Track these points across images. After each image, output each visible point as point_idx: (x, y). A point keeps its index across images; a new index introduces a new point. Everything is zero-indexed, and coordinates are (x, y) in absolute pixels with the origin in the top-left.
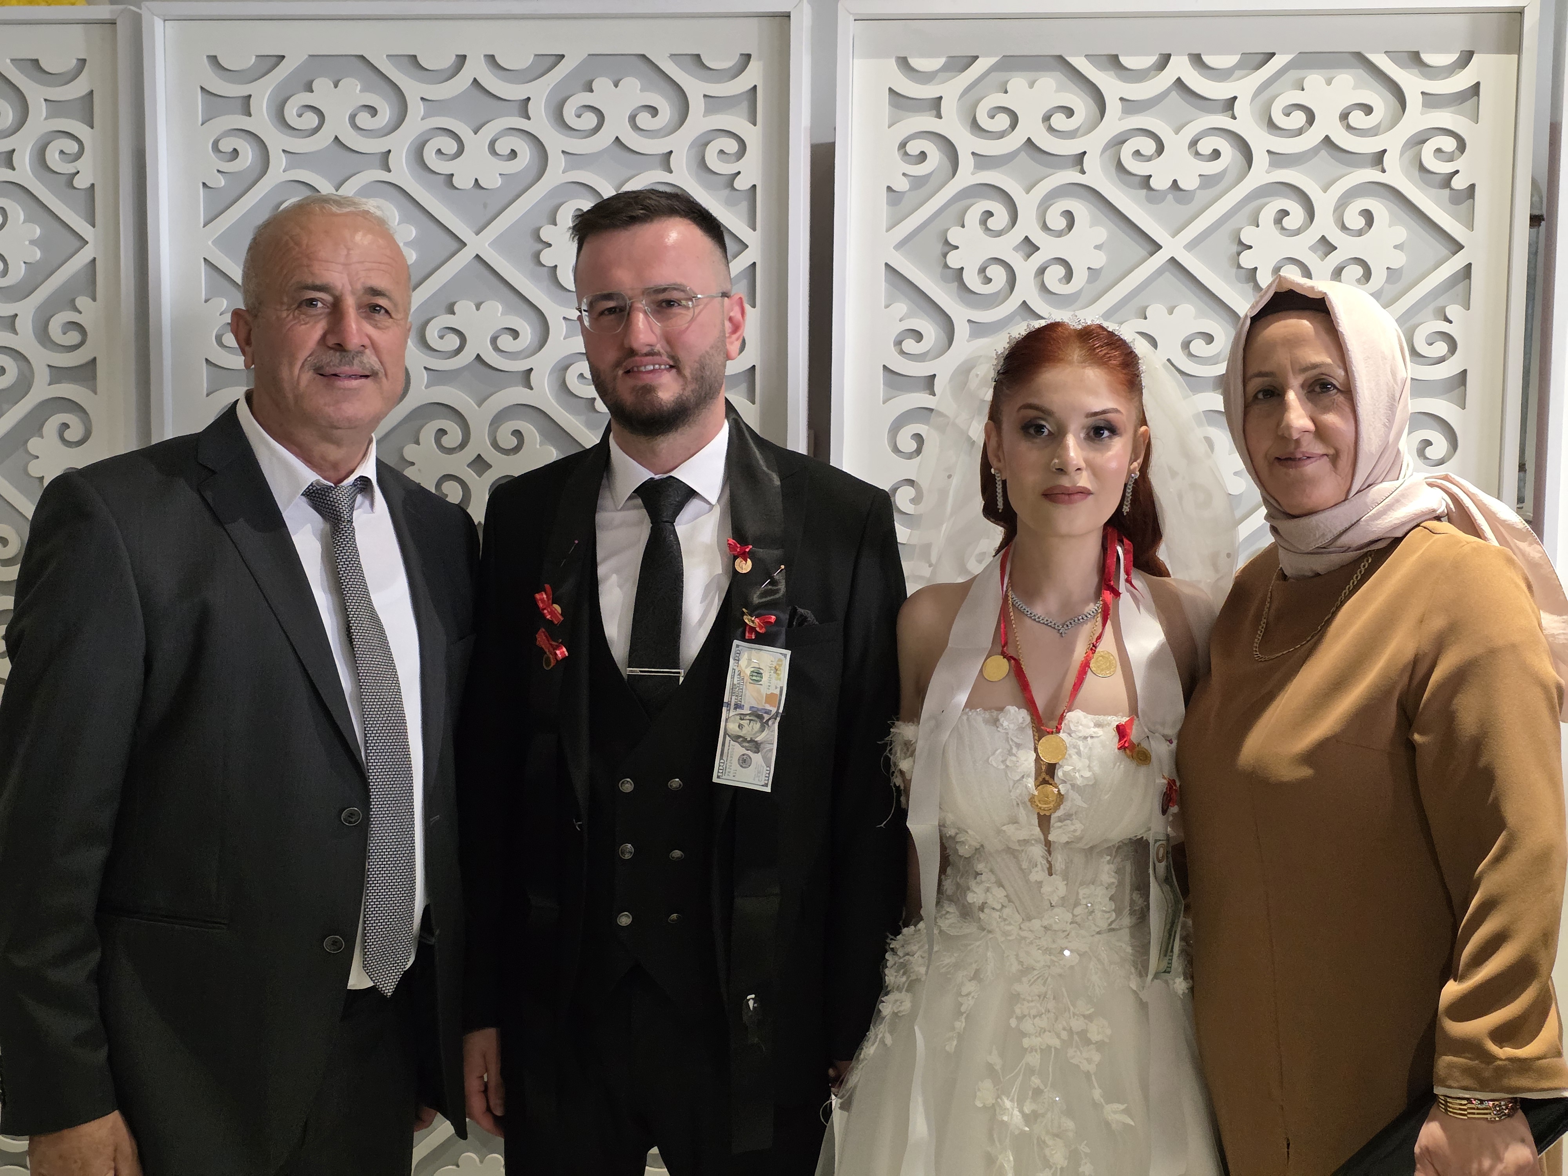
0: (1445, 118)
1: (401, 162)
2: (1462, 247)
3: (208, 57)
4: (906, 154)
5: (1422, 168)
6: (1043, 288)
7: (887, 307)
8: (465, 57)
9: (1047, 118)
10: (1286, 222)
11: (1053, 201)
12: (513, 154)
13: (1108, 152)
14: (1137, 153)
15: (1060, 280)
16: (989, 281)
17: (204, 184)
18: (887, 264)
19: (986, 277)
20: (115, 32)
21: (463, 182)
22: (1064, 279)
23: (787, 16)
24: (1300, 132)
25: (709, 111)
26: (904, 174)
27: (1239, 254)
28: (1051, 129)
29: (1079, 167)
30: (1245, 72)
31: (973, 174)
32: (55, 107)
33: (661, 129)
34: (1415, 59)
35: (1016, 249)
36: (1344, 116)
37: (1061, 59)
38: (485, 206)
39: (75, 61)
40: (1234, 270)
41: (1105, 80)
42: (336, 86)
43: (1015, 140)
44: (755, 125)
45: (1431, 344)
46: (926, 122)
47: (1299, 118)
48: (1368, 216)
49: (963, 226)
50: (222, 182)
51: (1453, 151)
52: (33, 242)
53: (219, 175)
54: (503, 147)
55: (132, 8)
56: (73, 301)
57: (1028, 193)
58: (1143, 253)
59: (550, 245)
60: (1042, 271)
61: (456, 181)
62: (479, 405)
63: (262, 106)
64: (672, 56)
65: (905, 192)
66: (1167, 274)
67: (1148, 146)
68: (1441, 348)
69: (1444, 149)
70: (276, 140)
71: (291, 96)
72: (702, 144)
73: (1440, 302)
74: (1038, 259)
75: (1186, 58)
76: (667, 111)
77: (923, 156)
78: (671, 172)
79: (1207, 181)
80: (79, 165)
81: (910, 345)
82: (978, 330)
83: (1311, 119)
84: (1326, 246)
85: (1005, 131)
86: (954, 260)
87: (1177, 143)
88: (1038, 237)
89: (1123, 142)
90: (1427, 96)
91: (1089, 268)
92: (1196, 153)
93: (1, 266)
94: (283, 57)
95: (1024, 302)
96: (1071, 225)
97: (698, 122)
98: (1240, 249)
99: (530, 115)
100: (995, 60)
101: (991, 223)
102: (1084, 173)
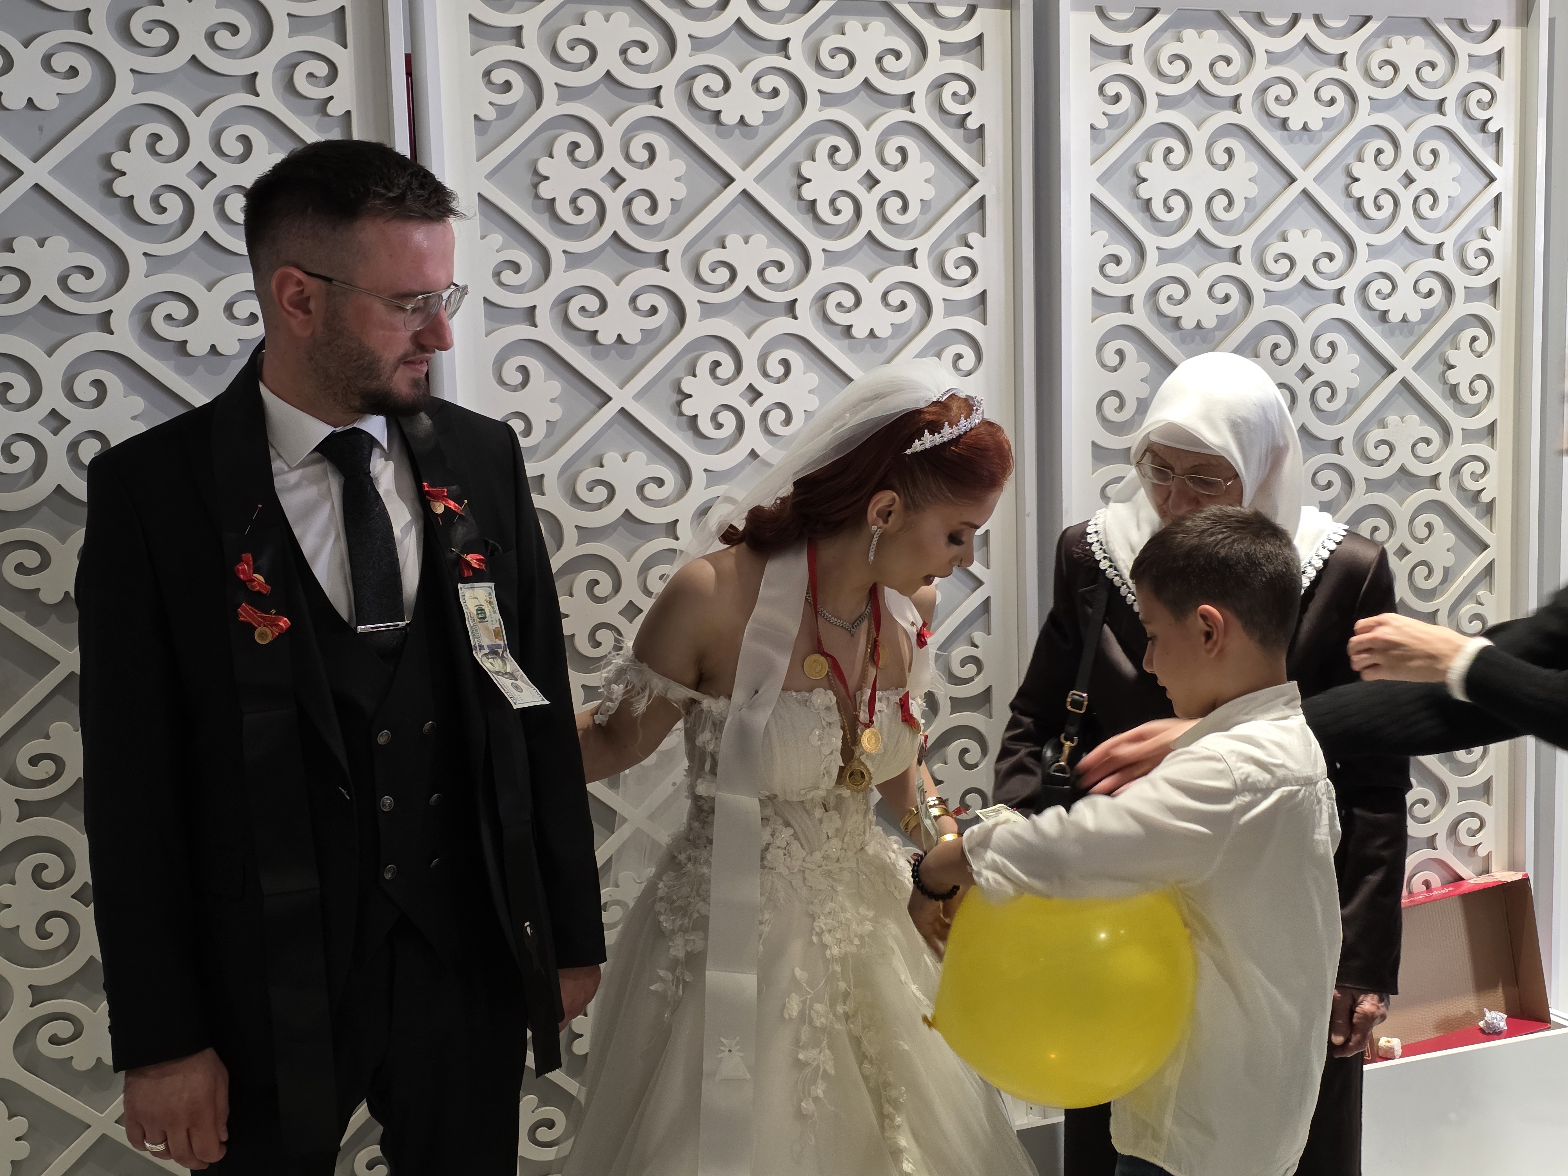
0: (958, 65)
2: (977, 181)
4: (490, 82)
5: (942, 109)
6: (631, 219)
7: (483, 237)
9: (623, 52)
10: (837, 157)
11: (636, 133)
12: (73, 72)
13: (680, 87)
14: (707, 89)
15: (646, 211)
16: (580, 211)
18: (480, 195)
19: (577, 208)
21: (14, 101)
24: (843, 74)
25: (294, 31)
26: (490, 103)
27: (799, 187)
28: (627, 62)
29: (655, 101)
30: (795, 15)
31: (557, 105)
33: (242, 48)
34: (932, 11)
35: (603, 180)
36: (879, 60)
38: (41, 129)
40: (796, 202)
41: (672, 16)
43: (595, 73)
44: (345, 47)
45: (957, 268)
46: (508, 51)
47: (842, 61)
48: (903, 152)
49: (552, 157)
51: (964, 96)
54: (61, 62)
57: (611, 125)
58: (720, 185)
59: (124, 174)
60: (629, 202)
62: (50, 354)
65: (493, 121)
66: (739, 205)
67: (717, 83)
68: (965, 271)
69: (959, 93)
72: (289, 66)
73: (962, 230)
74: (624, 191)
76: (248, 30)
77: (507, 86)
78: (257, 95)
79: (769, 117)
81: (508, 276)
82: (574, 260)
83: (852, 63)
84: (871, 181)
85: (583, 63)
86: (546, 190)
87: (741, 80)
88: (624, 169)
89: (694, 77)
90: (943, 44)
91: (672, 200)
92: (758, 91)
95: (614, 232)
96: (653, 158)
97: (283, 43)
98: (801, 181)
99: (91, 27)
101: (578, 154)
102: (661, 107)
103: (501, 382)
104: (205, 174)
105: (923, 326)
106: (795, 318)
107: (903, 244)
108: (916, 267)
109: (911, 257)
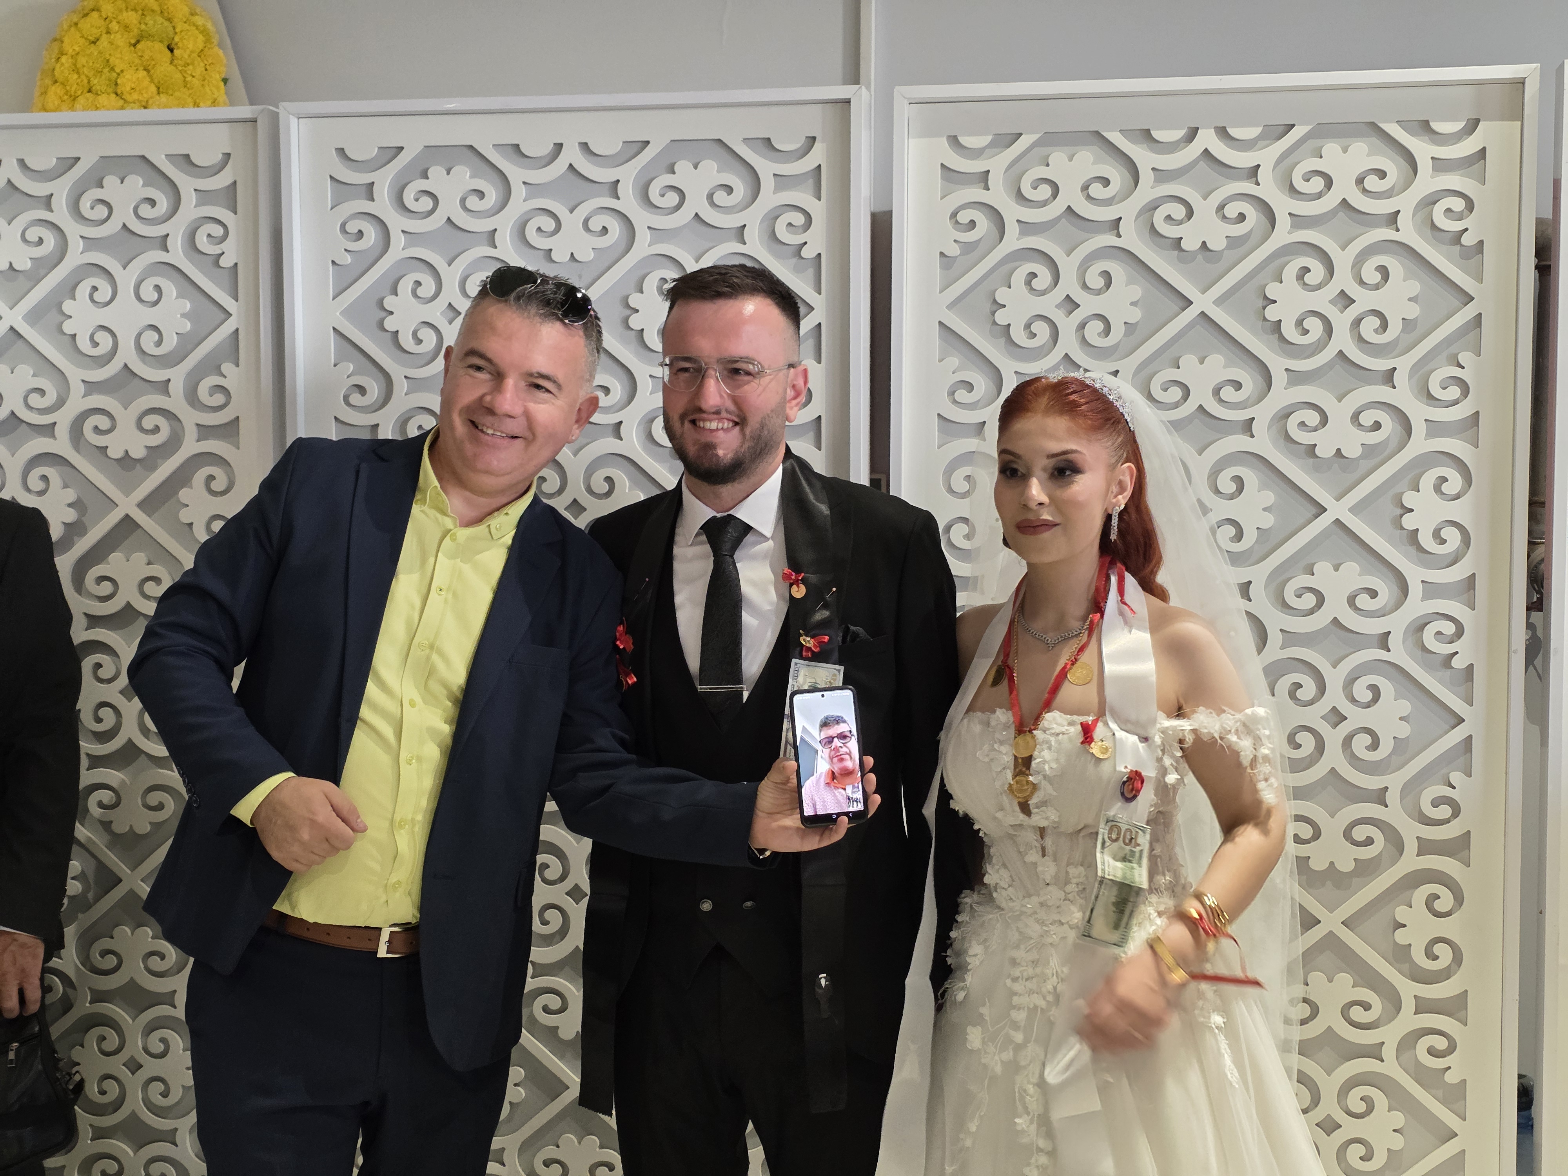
0: (1454, 181)
1: (504, 237)
2: (1473, 299)
3: (336, 149)
4: (957, 222)
5: (1434, 227)
6: (1084, 341)
7: (940, 361)
8: (561, 145)
9: (1085, 188)
10: (1308, 278)
11: (1092, 263)
12: (605, 230)
13: (1142, 217)
14: (1169, 218)
15: (1099, 334)
16: (1034, 335)
17: (333, 262)
18: (940, 322)
19: (1031, 332)
20: (255, 129)
21: (560, 255)
22: (1103, 334)
23: (848, 102)
24: (1319, 196)
25: (778, 189)
26: (955, 241)
27: (1264, 308)
28: (1089, 198)
29: (1116, 231)
30: (1268, 142)
31: (1018, 239)
32: (204, 197)
33: (736, 205)
34: (1425, 128)
35: (1058, 306)
36: (1360, 181)
37: (1097, 133)
39: (221, 156)
40: (1260, 322)
41: (1138, 153)
42: (448, 173)
43: (1057, 208)
44: (820, 200)
45: (1445, 388)
46: (976, 194)
47: (1318, 184)
48: (1384, 272)
49: (1010, 287)
50: (348, 259)
51: (1462, 211)
52: (184, 315)
53: (346, 253)
54: (596, 224)
55: (271, 108)
56: (219, 367)
57: (1069, 255)
58: (1176, 308)
59: (637, 311)
60: (1082, 326)
61: (554, 256)
62: (576, 455)
63: (383, 192)
64: (746, 140)
65: (957, 257)
66: (1198, 327)
67: (1179, 212)
68: (1454, 392)
69: (1454, 209)
70: (396, 222)
71: (409, 183)
72: (773, 217)
73: (1453, 349)
74: (1078, 315)
75: (1212, 131)
76: (741, 190)
77: (972, 224)
78: (744, 243)
79: (1233, 242)
80: (224, 246)
81: (962, 395)
83: (1329, 183)
84: (1345, 300)
85: (1047, 200)
86: (1002, 317)
87: (1205, 208)
88: (1079, 295)
89: (1156, 208)
90: (1435, 160)
91: (1125, 323)
92: (1223, 217)
93: (156, 336)
94: (402, 148)
95: (1066, 354)
96: (1108, 284)
97: (769, 198)
98: (1265, 303)
99: (620, 195)
100: (1038, 136)
101: (1035, 283)
102: (1120, 236)
103: (950, 490)
105: (1402, 446)
106: (1252, 436)
107: (1381, 364)
108: (1394, 387)
109: (1389, 377)
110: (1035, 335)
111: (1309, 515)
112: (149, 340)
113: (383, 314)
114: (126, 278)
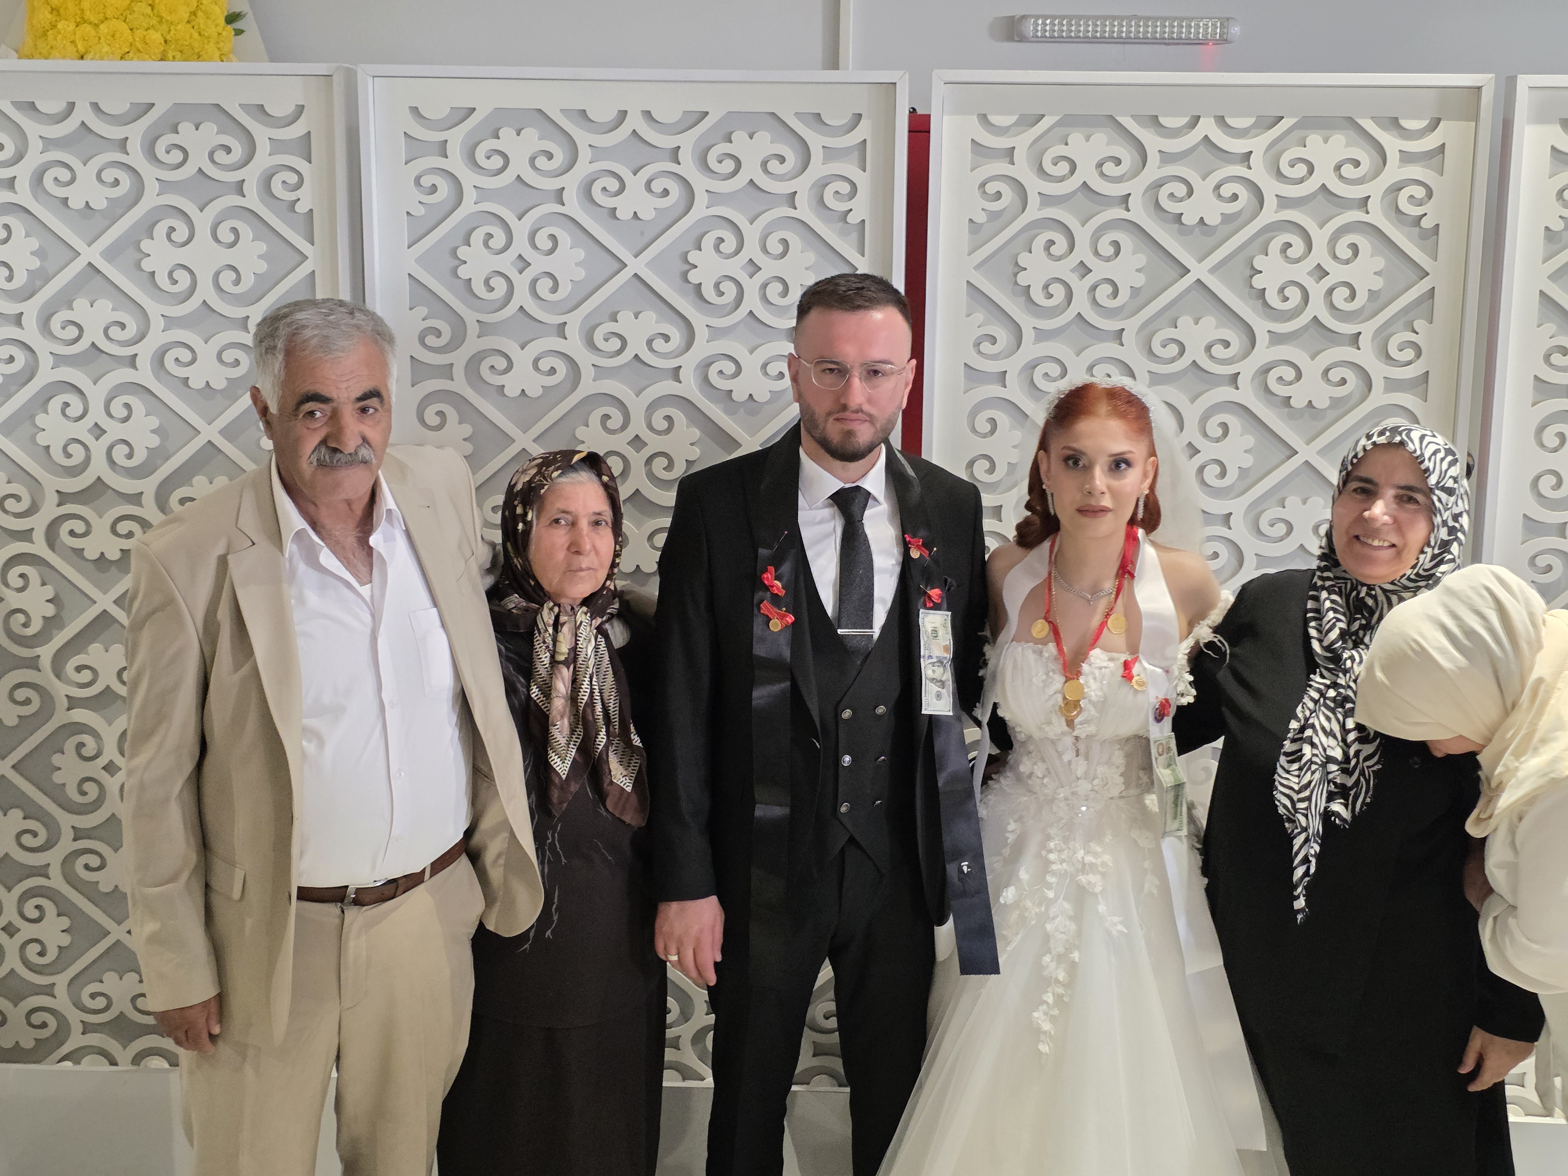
0: (1416, 171)
1: (571, 196)
2: (1428, 274)
3: (410, 107)
4: (984, 192)
5: (1398, 210)
6: (1094, 302)
8: (626, 112)
9: (1100, 165)
10: (1290, 252)
11: (1104, 232)
12: (666, 193)
13: (1148, 194)
14: (1172, 195)
15: (1108, 297)
16: (1050, 296)
17: (408, 213)
18: (968, 281)
19: (1048, 292)
20: (330, 85)
21: (624, 214)
22: (1111, 297)
23: (895, 84)
24: (1301, 181)
25: (827, 160)
26: (983, 209)
27: (1251, 277)
28: (1102, 175)
29: (1125, 206)
30: (1259, 130)
31: (1039, 210)
32: (278, 147)
33: (787, 173)
34: (1394, 124)
35: (1073, 271)
36: (1338, 168)
37: (1112, 118)
38: (642, 233)
39: (294, 107)
40: (1248, 290)
41: (1146, 136)
42: (518, 134)
43: (1073, 183)
44: (864, 171)
45: (1401, 350)
46: (1001, 167)
47: (1301, 170)
48: (1355, 248)
49: (1030, 252)
50: (423, 211)
51: (1422, 198)
52: (260, 257)
53: (420, 206)
54: (657, 186)
55: (348, 66)
57: (1083, 226)
58: (1176, 275)
59: (696, 267)
60: (1094, 288)
61: (618, 214)
62: (637, 395)
63: (456, 150)
64: (796, 114)
65: (984, 223)
66: (1194, 292)
67: (1180, 190)
68: (1409, 354)
69: (1416, 196)
70: (469, 178)
71: (480, 142)
72: (822, 185)
73: (1409, 317)
74: (1090, 279)
75: (1212, 120)
76: (792, 159)
77: (998, 195)
78: (796, 208)
79: (1227, 218)
80: (299, 193)
81: (986, 347)
82: (1042, 335)
83: (1311, 170)
84: (1321, 272)
85: (1065, 176)
86: (1023, 279)
87: (1203, 188)
88: (1091, 261)
89: (1162, 185)
90: (1402, 153)
91: (1131, 287)
92: (1219, 196)
93: (234, 275)
94: (474, 109)
95: (1079, 313)
96: (1117, 252)
97: (818, 169)
98: (1252, 273)
99: (680, 160)
100: (1058, 118)
101: (1053, 250)
102: (1128, 210)
103: (974, 430)
104: (754, 268)
105: (1362, 400)
106: (1237, 388)
107: (1349, 329)
108: (1359, 349)
109: (1355, 339)
110: (1052, 296)
111: (1283, 457)
112: (227, 278)
113: (457, 262)
114: (203, 221)
